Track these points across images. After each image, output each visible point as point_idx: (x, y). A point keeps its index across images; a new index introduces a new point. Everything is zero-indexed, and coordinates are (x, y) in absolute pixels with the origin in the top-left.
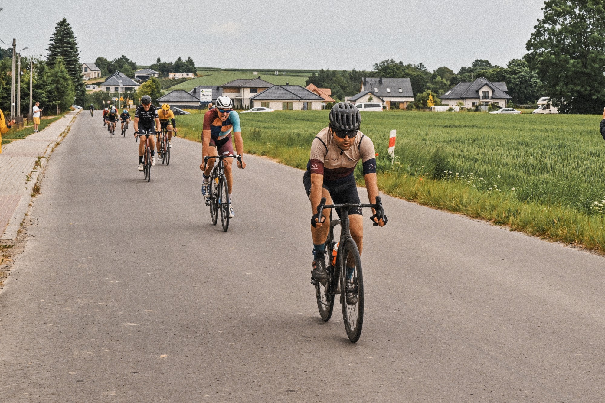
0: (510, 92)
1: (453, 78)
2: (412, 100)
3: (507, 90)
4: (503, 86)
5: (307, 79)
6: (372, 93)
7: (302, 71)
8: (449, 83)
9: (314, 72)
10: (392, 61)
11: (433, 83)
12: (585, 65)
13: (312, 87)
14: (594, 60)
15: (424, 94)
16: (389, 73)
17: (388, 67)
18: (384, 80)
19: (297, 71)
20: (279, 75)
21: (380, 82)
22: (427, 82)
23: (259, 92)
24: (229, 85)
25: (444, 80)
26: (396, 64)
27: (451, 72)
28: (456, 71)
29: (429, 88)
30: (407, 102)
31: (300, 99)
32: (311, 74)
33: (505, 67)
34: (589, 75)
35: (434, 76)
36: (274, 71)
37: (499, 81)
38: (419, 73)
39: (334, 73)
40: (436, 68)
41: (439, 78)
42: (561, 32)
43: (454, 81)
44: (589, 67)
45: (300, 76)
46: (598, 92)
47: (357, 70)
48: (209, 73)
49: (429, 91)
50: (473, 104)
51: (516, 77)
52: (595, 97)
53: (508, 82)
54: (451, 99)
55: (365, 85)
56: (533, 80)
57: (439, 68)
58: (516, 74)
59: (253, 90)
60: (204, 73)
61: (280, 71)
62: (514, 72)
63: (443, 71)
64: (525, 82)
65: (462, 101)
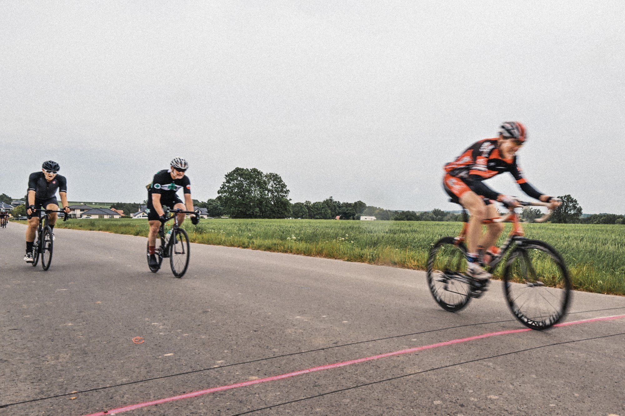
0: (208, 212)
3: (207, 211)
4: (206, 210)
12: (243, 200)
13: (113, 209)
14: (247, 198)
19: (104, 203)
23: (85, 211)
31: (108, 214)
32: (112, 205)
33: (207, 202)
34: (245, 204)
37: (203, 207)
39: (124, 204)
42: (233, 187)
44: (245, 201)
45: (107, 205)
46: (249, 211)
51: (211, 206)
52: (248, 213)
53: (207, 209)
56: (219, 207)
58: (211, 205)
59: (82, 210)
62: (210, 204)
64: (215, 208)
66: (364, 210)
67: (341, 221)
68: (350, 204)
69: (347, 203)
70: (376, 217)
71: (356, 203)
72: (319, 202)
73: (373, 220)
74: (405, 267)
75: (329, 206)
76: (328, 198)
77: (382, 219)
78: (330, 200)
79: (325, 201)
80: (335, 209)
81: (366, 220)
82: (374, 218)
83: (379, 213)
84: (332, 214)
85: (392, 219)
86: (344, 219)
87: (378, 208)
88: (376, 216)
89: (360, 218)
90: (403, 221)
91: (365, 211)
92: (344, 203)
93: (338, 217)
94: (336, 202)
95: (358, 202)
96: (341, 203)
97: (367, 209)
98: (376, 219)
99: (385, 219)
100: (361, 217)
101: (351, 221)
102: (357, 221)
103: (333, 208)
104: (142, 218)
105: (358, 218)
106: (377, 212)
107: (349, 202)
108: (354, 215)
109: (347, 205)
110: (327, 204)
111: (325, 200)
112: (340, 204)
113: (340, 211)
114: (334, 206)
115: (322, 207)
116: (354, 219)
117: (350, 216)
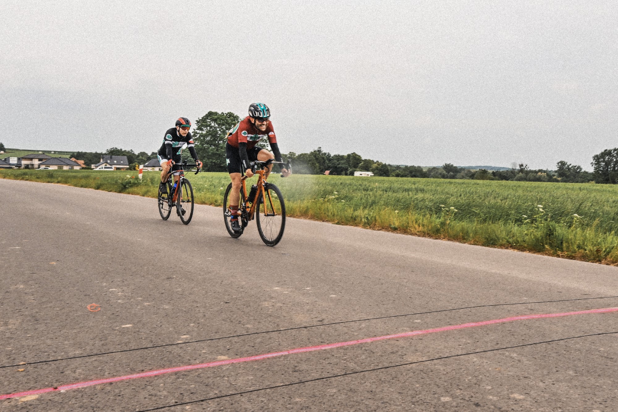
1: (149, 157)
2: (128, 167)
5: (69, 156)
6: (107, 163)
7: (67, 152)
8: (146, 159)
9: (73, 153)
10: (116, 148)
11: (138, 160)
12: (217, 150)
13: (73, 159)
15: (134, 164)
16: (114, 154)
17: (114, 151)
18: (113, 156)
19: (64, 152)
20: (54, 154)
21: (111, 158)
22: (135, 159)
23: (44, 161)
24: (25, 157)
25: (143, 158)
26: (118, 150)
27: (147, 154)
28: (149, 154)
29: (136, 162)
30: (125, 168)
31: (67, 165)
32: (72, 154)
34: (219, 155)
35: (138, 156)
36: (51, 151)
38: (130, 154)
39: (86, 153)
40: (139, 152)
41: (141, 157)
42: (205, 134)
43: (149, 158)
45: (66, 155)
47: (98, 152)
48: (13, 151)
49: (136, 163)
50: (159, 169)
54: (148, 167)
55: (103, 159)
57: (141, 152)
59: (40, 160)
60: (10, 151)
61: (55, 152)
63: (143, 154)
65: (153, 168)
66: (358, 164)
67: (331, 176)
68: (342, 157)
69: (339, 155)
70: (373, 173)
71: (349, 155)
72: (305, 154)
73: (369, 176)
74: (408, 233)
75: (317, 159)
76: (316, 149)
77: (381, 175)
78: (318, 151)
79: (312, 153)
80: (324, 162)
81: (361, 176)
82: (370, 174)
83: (377, 168)
84: (320, 168)
85: (393, 176)
86: (335, 175)
87: (375, 161)
88: (373, 171)
89: (354, 174)
90: (404, 179)
91: (360, 164)
92: (335, 156)
93: (327, 172)
94: (325, 154)
95: (352, 154)
96: (332, 155)
97: (362, 163)
98: (373, 175)
99: (384, 175)
100: (355, 172)
101: (344, 177)
102: (351, 177)
103: (322, 161)
104: (104, 169)
105: (352, 174)
106: (374, 166)
107: (341, 154)
108: (346, 170)
109: (339, 158)
110: (315, 156)
111: (313, 151)
112: (330, 156)
113: (330, 165)
114: (323, 158)
115: (309, 159)
116: (346, 174)
117: (342, 171)
